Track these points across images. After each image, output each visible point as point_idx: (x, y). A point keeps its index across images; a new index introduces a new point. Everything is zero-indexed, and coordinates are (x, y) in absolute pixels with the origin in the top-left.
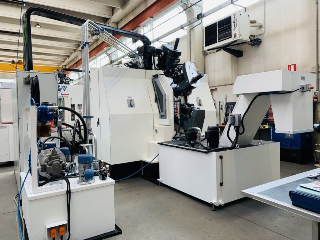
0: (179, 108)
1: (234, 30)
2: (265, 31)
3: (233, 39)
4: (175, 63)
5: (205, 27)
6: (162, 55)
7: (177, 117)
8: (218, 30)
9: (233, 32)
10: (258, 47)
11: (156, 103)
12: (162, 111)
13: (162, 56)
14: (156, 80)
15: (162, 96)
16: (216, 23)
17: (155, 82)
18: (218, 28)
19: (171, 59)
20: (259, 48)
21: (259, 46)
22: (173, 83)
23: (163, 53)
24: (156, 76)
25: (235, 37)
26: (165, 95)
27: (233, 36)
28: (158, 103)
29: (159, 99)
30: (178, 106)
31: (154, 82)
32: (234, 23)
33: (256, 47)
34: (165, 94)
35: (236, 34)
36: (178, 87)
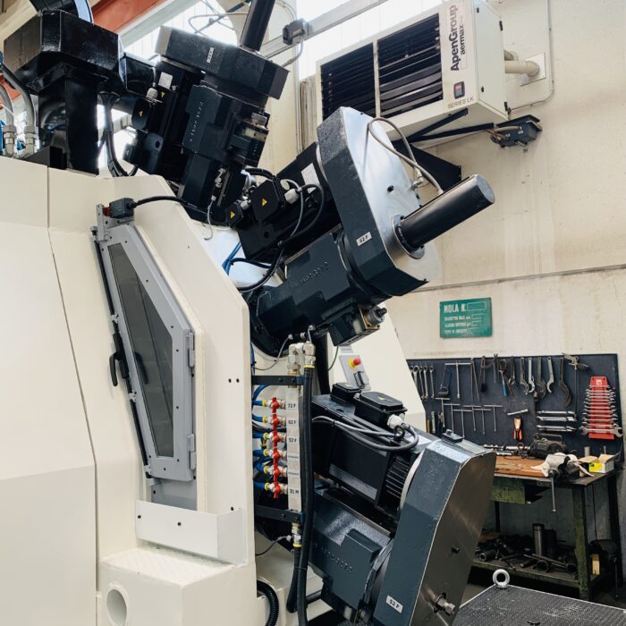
0: (293, 432)
1: (452, 69)
2: (553, 92)
3: (450, 106)
4: (250, 133)
5: (323, 63)
6: (159, 89)
7: (283, 498)
8: (381, 72)
9: (449, 79)
10: (525, 151)
11: (120, 391)
12: (165, 449)
13: (159, 97)
14: (121, 234)
15: (168, 339)
16: (370, 47)
17: (117, 251)
18: (380, 65)
19: (226, 103)
20: (529, 154)
21: (530, 146)
22: (241, 254)
23: (166, 80)
24: (122, 212)
25: (456, 97)
26: (190, 337)
27: (448, 90)
28: (130, 390)
29: (138, 357)
30: (292, 416)
31: (104, 247)
32: (454, 41)
33: (519, 149)
34: (185, 327)
35: (462, 84)
36: (274, 282)
